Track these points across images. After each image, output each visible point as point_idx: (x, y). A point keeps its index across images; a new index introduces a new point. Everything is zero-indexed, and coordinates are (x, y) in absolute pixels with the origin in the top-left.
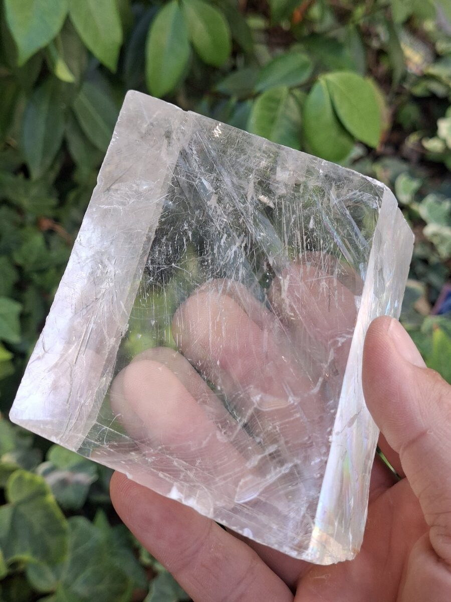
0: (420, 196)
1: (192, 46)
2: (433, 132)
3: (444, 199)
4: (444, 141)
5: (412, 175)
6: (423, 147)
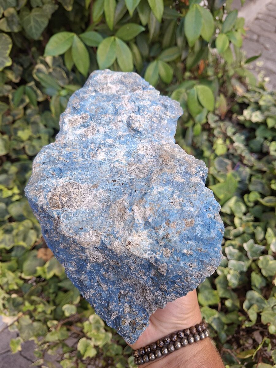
0: (234, 134)
1: (159, 76)
2: (242, 114)
3: (242, 135)
4: (245, 117)
5: (233, 127)
6: (238, 119)
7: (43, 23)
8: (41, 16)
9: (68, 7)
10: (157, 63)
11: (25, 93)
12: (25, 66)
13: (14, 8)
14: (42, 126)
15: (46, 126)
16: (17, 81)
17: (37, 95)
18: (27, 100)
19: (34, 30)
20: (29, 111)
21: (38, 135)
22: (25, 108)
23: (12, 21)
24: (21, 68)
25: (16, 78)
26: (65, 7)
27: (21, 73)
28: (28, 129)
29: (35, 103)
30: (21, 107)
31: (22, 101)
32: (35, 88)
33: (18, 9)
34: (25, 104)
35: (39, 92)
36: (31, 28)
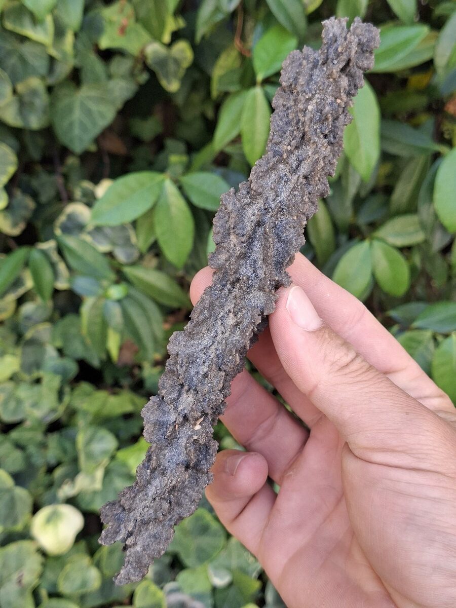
7: (102, 115)
8: (101, 100)
9: (169, 82)
10: (371, 245)
11: (27, 264)
12: (44, 198)
13: (43, 78)
14: (51, 352)
15: (61, 352)
16: (16, 231)
17: (56, 274)
18: (29, 284)
19: (77, 131)
20: (28, 308)
21: (36, 374)
22: (21, 301)
23: (31, 104)
24: (31, 204)
25: (15, 225)
26: (164, 83)
27: (27, 214)
28: (14, 354)
29: (48, 292)
30: (11, 298)
31: (17, 283)
32: (55, 257)
33: (51, 81)
34: (21, 291)
35: (62, 267)
36: (71, 124)
